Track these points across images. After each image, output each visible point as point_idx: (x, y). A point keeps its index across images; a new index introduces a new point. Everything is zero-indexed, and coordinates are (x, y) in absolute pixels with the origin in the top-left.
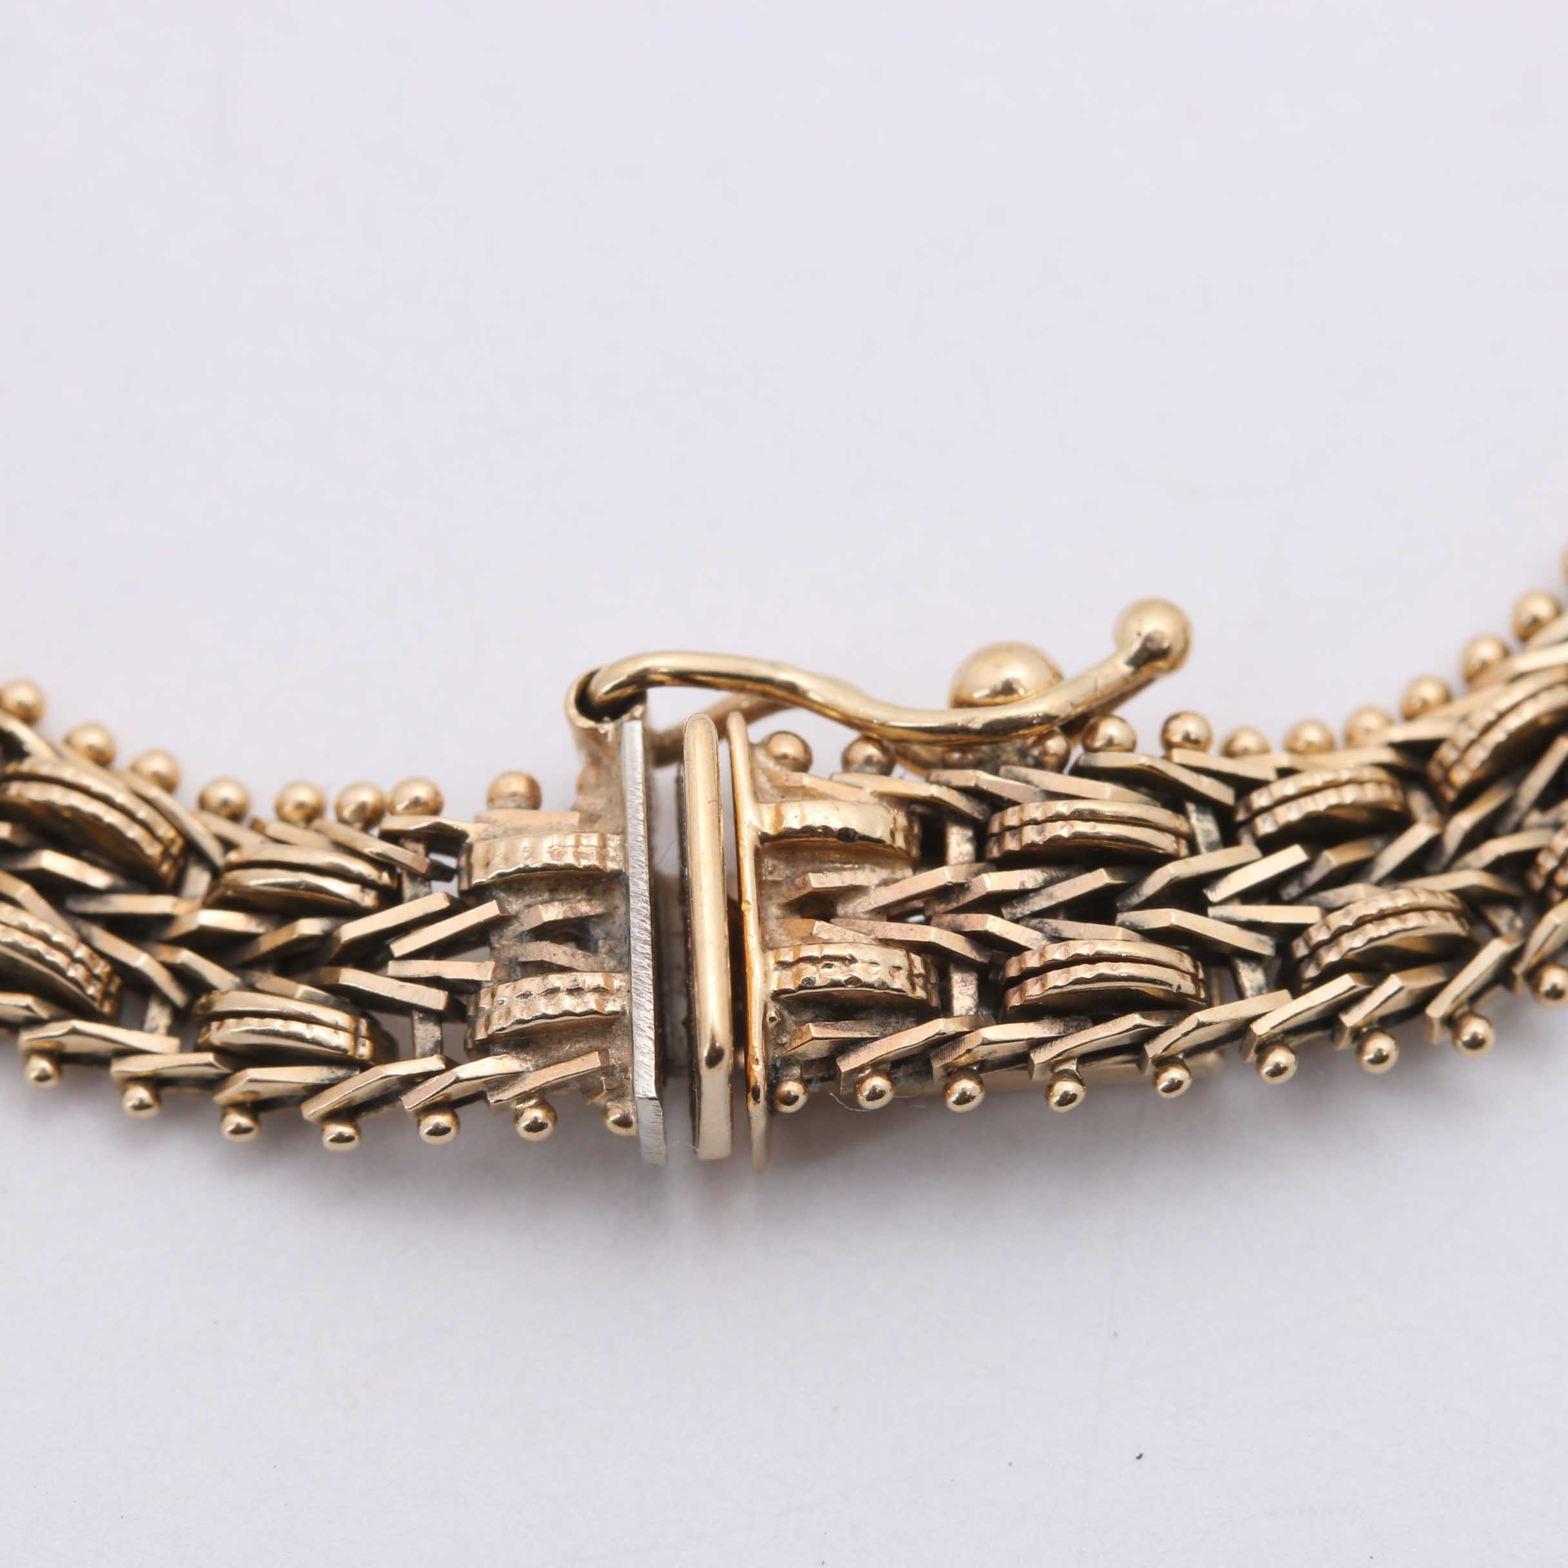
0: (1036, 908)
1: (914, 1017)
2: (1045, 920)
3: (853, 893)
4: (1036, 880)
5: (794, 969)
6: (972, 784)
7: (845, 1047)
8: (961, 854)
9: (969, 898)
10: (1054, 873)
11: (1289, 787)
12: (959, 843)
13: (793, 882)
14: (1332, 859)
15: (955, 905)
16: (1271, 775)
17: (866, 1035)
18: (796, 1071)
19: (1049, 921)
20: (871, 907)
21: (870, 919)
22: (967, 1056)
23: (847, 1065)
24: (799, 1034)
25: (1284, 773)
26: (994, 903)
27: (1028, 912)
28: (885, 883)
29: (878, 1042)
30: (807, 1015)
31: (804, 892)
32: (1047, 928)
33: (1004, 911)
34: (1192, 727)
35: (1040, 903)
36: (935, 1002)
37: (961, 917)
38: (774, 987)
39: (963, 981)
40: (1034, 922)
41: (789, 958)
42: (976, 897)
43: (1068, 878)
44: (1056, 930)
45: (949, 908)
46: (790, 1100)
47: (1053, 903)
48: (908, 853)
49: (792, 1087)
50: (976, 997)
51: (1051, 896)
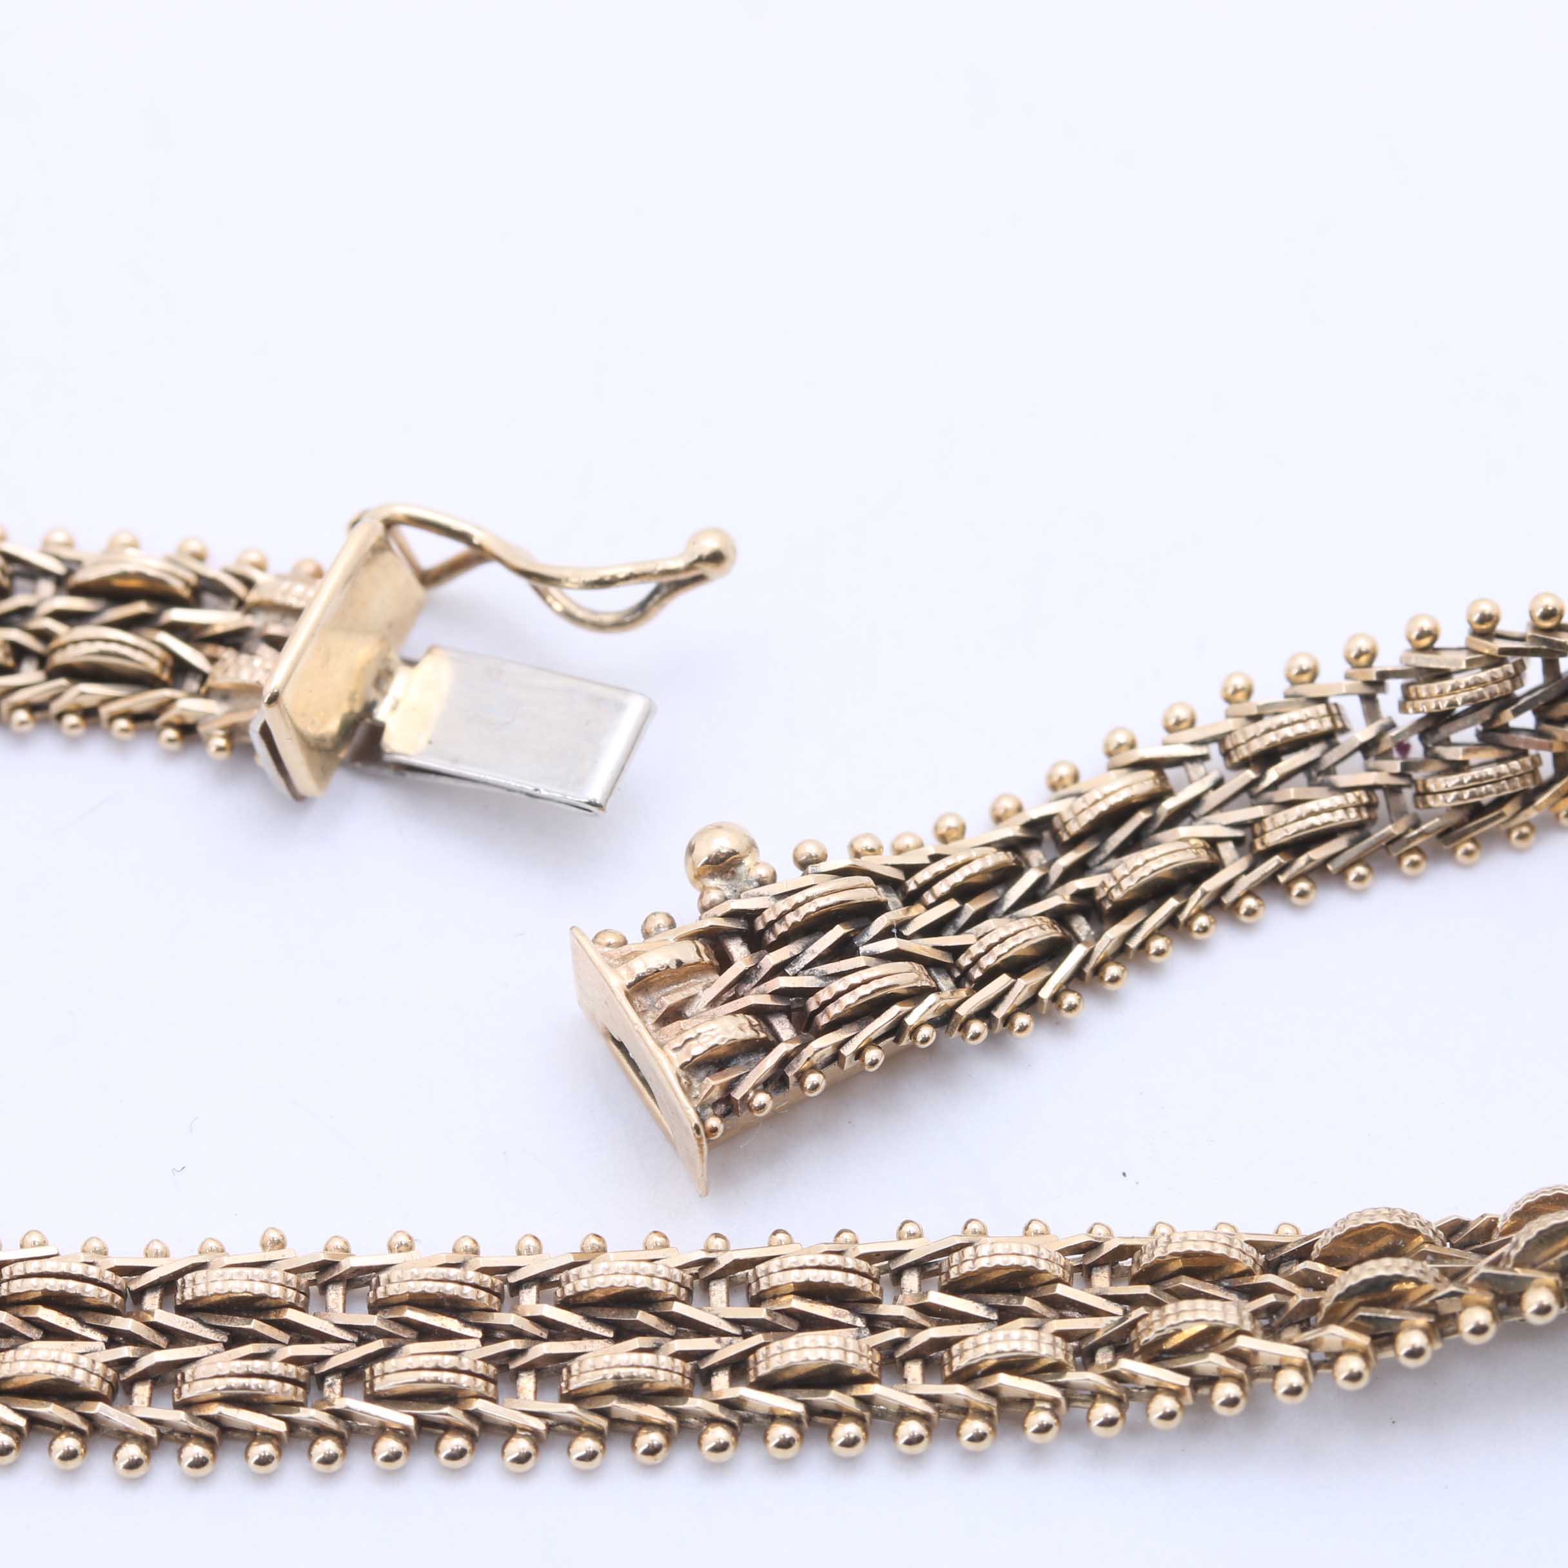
0: (807, 962)
1: (763, 1052)
2: (813, 969)
3: (691, 1000)
4: (798, 949)
5: (684, 1049)
6: (728, 909)
7: (731, 1086)
8: (741, 954)
9: (763, 973)
10: (805, 941)
11: (940, 866)
12: (737, 949)
13: (654, 1006)
14: (971, 908)
15: (756, 981)
16: (927, 861)
17: (743, 1073)
18: (710, 1110)
19: (815, 968)
20: (706, 1004)
21: (708, 1010)
22: (808, 1062)
23: (738, 1095)
24: (703, 1086)
25: (935, 858)
26: (779, 970)
27: (803, 966)
28: (707, 986)
29: (750, 1074)
30: (702, 1074)
31: (664, 1009)
32: (817, 973)
33: (787, 971)
34: (869, 843)
35: (808, 958)
36: (772, 1039)
37: (762, 986)
38: (678, 1065)
39: (780, 1022)
40: (807, 972)
41: (678, 1044)
42: (767, 971)
43: (815, 941)
44: (822, 972)
45: (753, 984)
46: (715, 1130)
47: (816, 955)
48: (711, 964)
49: (713, 1122)
50: (792, 1027)
51: (813, 952)
